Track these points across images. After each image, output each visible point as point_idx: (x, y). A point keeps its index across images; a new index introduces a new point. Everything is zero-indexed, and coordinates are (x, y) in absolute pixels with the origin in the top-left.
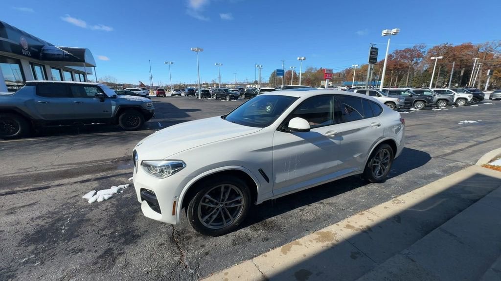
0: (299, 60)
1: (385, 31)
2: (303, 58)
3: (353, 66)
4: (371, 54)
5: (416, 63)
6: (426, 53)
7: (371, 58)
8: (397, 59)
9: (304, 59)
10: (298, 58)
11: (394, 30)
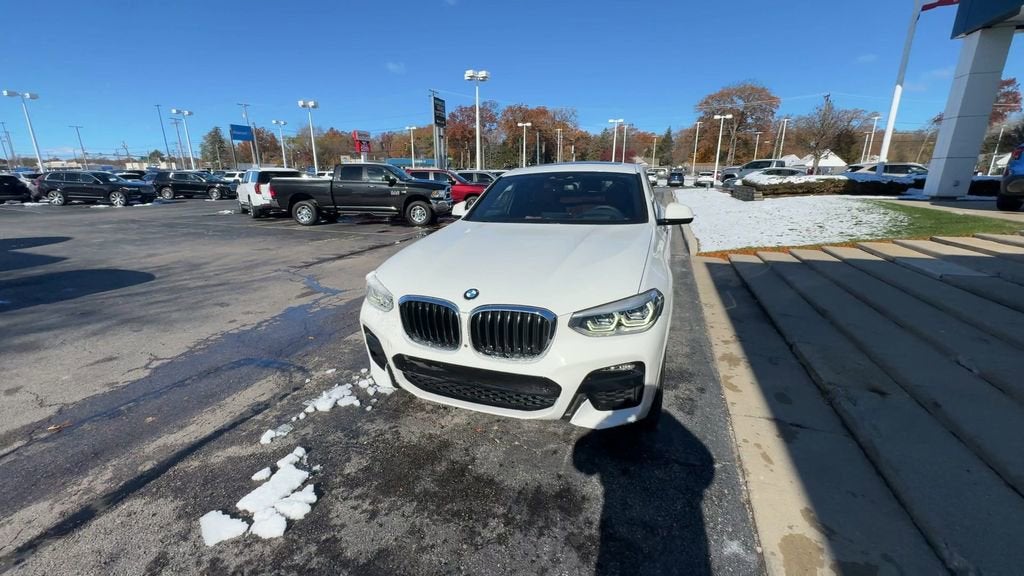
0: (304, 106)
1: (469, 73)
2: (311, 104)
3: (407, 128)
4: (436, 109)
5: (490, 130)
6: (500, 115)
7: (437, 117)
8: (464, 121)
9: (313, 107)
10: (301, 103)
11: (482, 74)
